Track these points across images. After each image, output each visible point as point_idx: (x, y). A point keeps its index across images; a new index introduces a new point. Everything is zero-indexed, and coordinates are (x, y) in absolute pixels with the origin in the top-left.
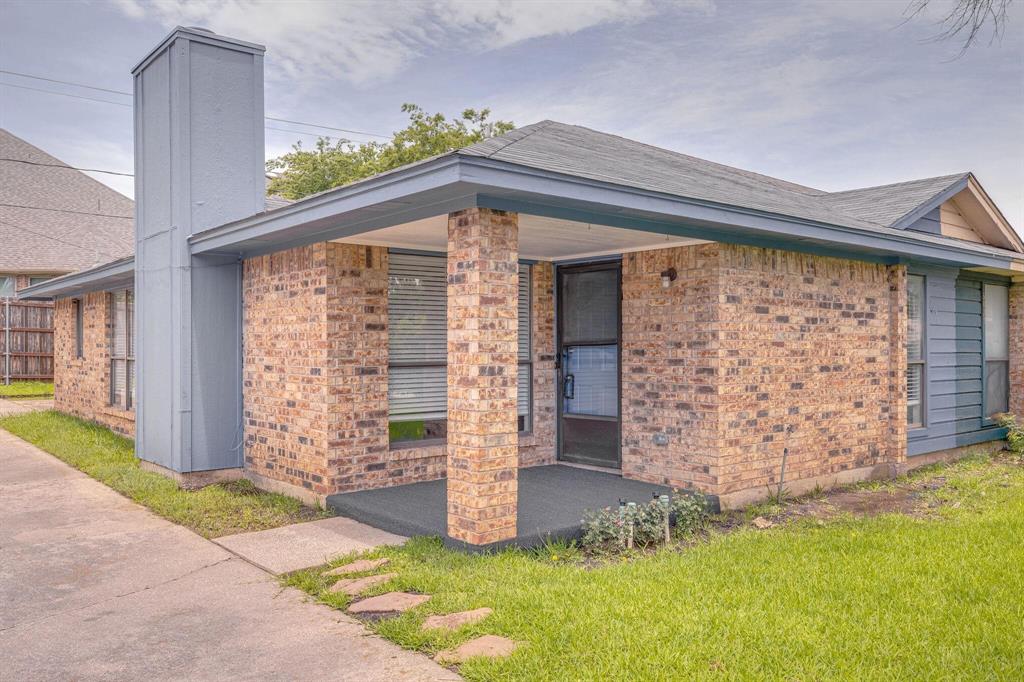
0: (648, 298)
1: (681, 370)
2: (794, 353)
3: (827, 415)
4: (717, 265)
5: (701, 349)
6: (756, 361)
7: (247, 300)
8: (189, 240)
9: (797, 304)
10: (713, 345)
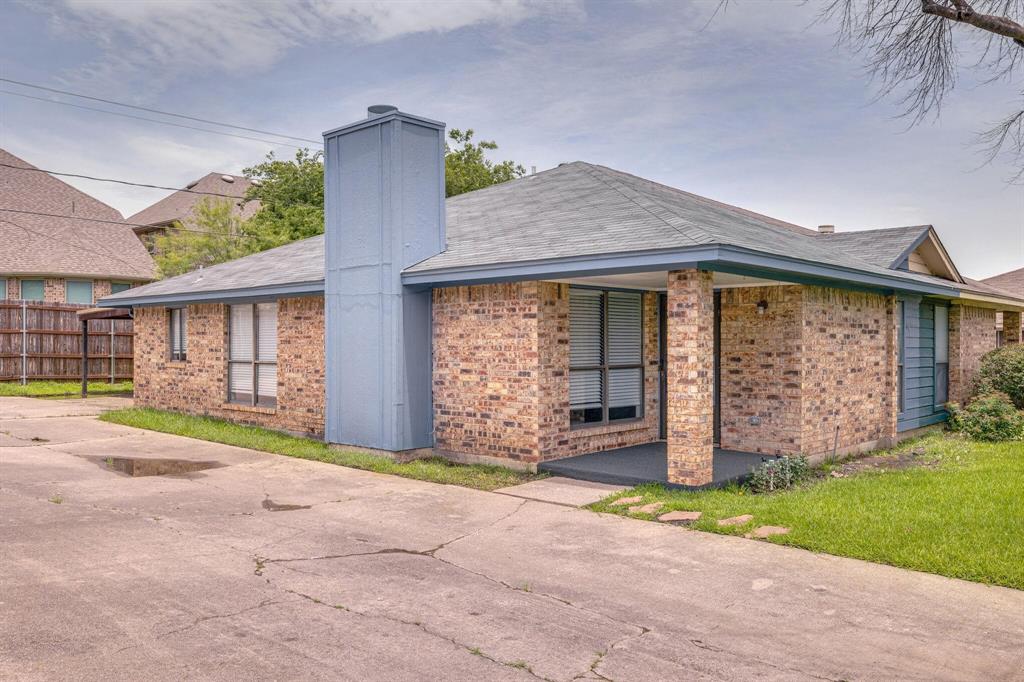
0: (744, 321)
1: (771, 371)
2: (838, 359)
3: (854, 403)
4: (801, 300)
5: (788, 358)
6: (820, 366)
7: (437, 319)
8: (402, 274)
9: (840, 325)
10: (799, 355)
